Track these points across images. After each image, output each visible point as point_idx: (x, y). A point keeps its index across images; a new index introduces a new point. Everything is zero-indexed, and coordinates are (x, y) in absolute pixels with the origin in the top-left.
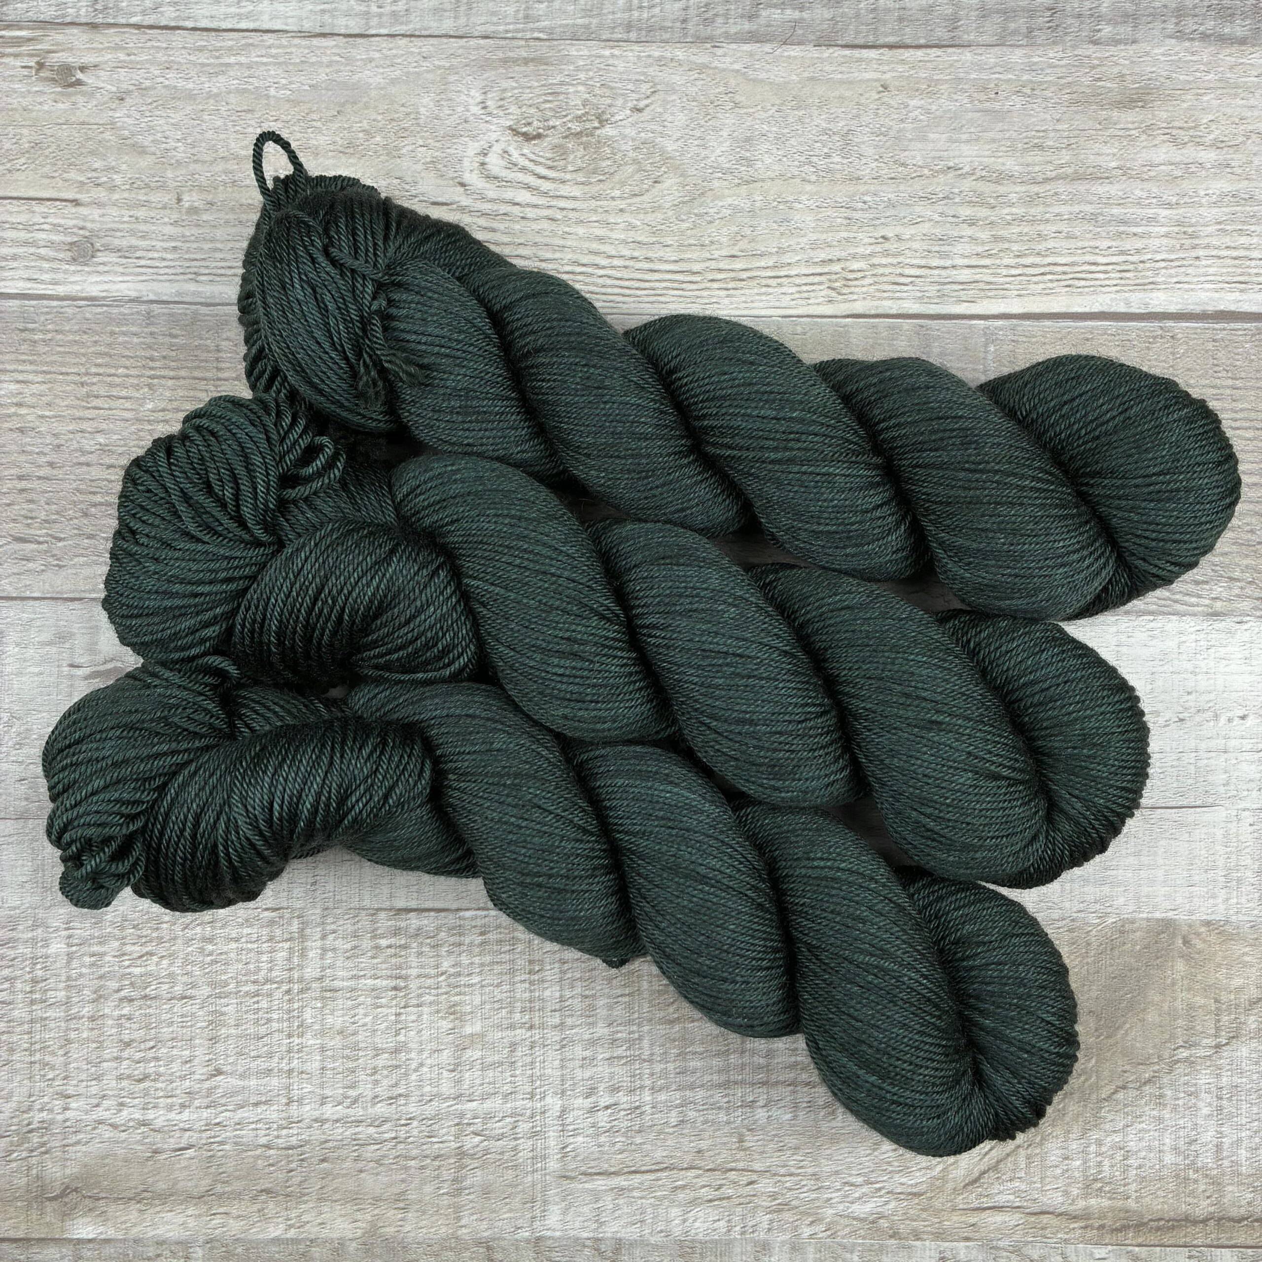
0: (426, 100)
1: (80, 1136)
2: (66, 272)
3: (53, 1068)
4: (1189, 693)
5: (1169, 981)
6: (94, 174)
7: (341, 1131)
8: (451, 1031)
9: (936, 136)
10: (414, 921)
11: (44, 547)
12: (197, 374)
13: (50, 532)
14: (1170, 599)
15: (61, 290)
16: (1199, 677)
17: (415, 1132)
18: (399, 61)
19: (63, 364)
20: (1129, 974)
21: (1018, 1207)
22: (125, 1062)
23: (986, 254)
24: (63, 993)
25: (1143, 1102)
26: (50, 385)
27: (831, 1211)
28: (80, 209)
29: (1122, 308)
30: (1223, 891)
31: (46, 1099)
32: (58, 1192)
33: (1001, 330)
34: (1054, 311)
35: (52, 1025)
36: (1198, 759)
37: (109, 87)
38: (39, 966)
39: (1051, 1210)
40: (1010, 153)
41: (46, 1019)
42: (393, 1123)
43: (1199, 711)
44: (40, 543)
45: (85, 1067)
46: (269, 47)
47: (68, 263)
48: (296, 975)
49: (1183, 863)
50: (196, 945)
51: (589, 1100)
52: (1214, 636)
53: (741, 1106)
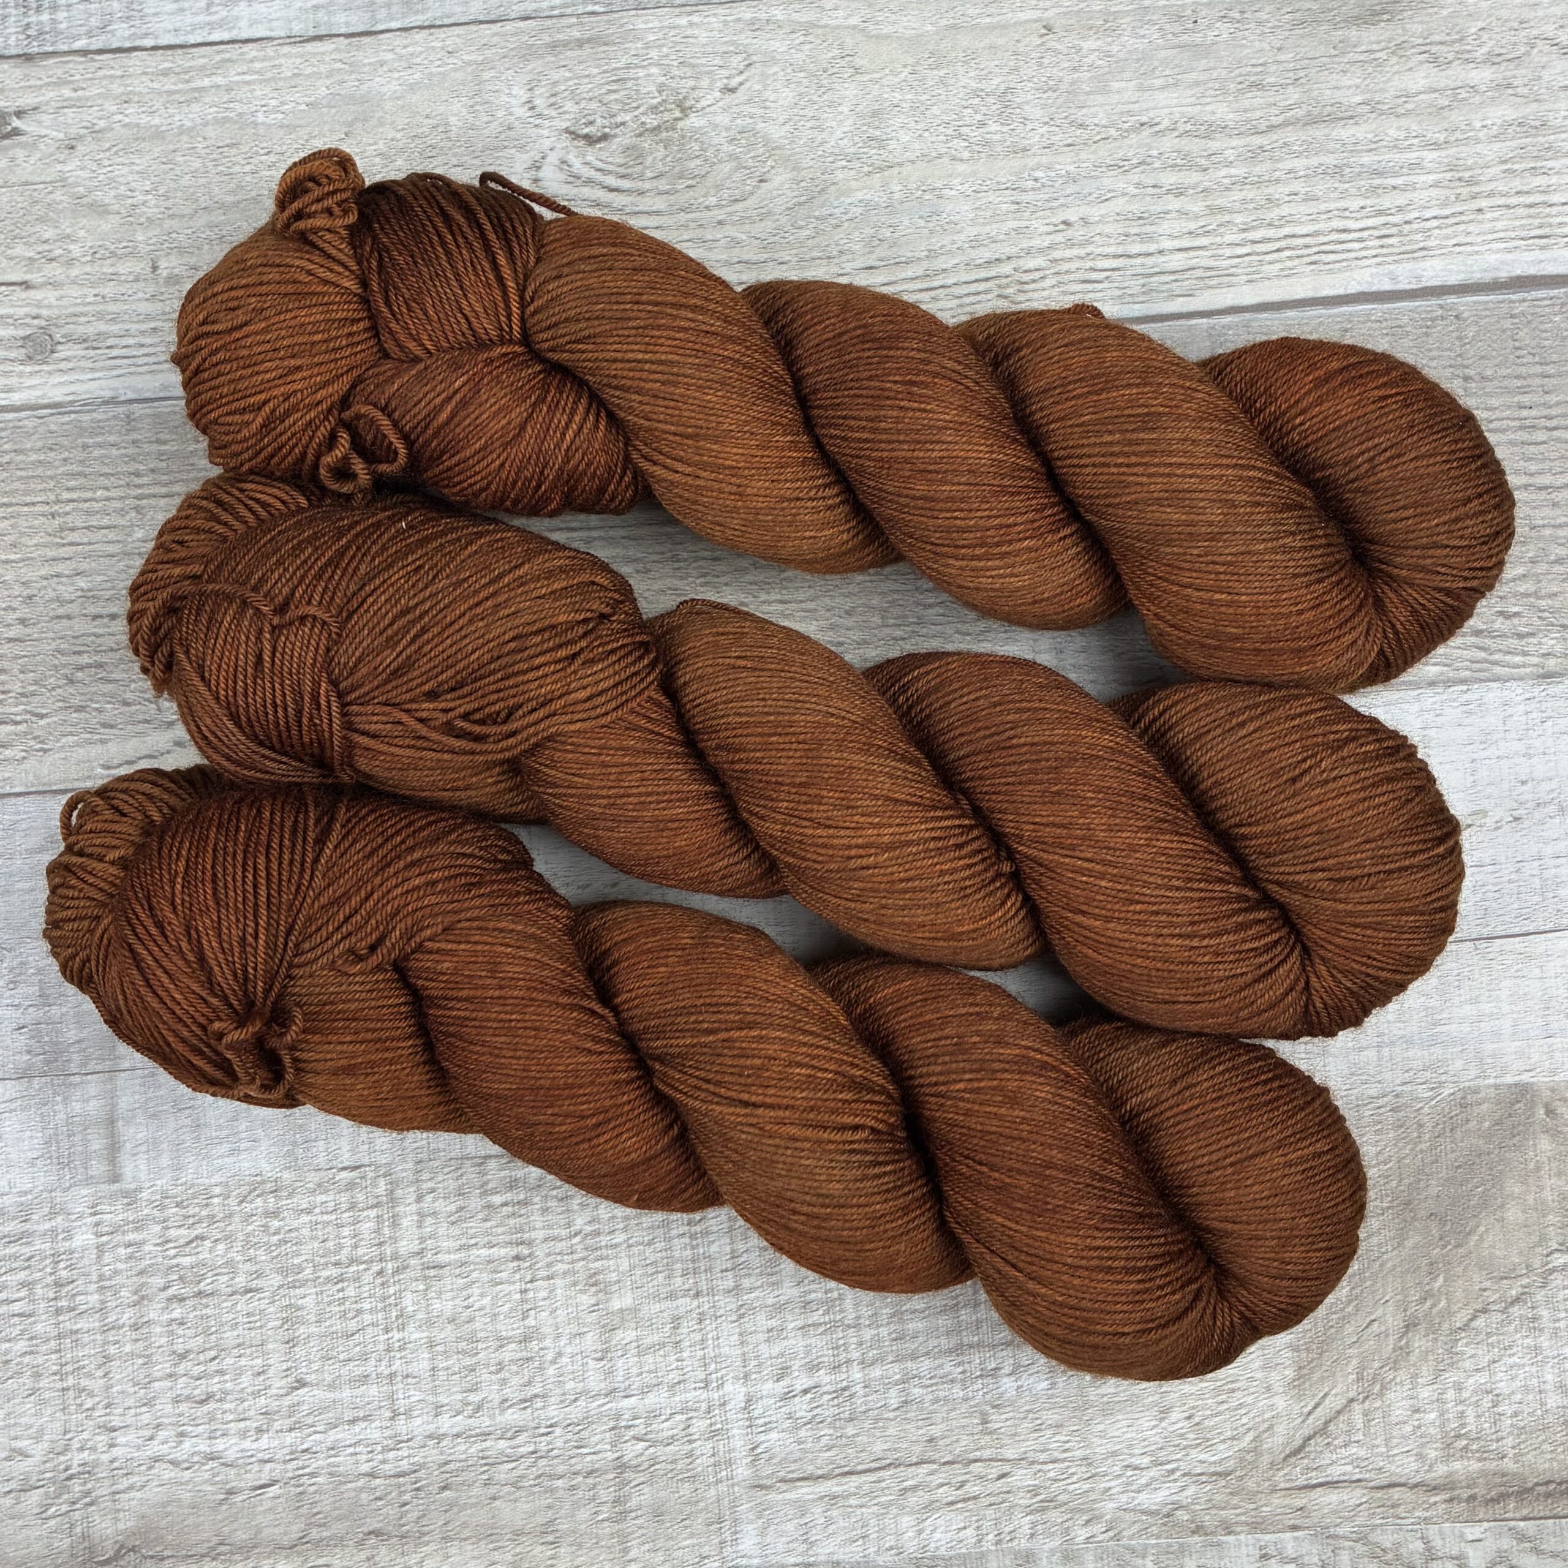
0: (456, 106)
1: (133, 1479)
2: (21, 375)
3: (91, 1395)
4: (1523, 783)
5: (1532, 1165)
6: (46, 247)
7: (464, 1448)
8: (594, 1308)
9: (1123, 84)
11: (22, 728)
13: (28, 708)
14: (1486, 661)
15: (16, 398)
16: (1535, 760)
17: (560, 1443)
18: (418, 60)
19: (26, 493)
20: (1478, 1161)
21: (1359, 1481)
22: (181, 1381)
23: (1200, 231)
24: (96, 1297)
25: (1512, 1328)
26: (13, 521)
27: (1111, 1505)
28: (32, 293)
29: (1387, 286)
31: (85, 1435)
32: (111, 1553)
33: (1230, 328)
34: (1298, 297)
35: (86, 1338)
36: (1543, 869)
37: (55, 133)
38: (62, 1265)
39: (1403, 1480)
40: (1220, 98)
41: (77, 1332)
42: (530, 1433)
43: (1538, 805)
44: (17, 723)
45: (132, 1390)
46: (252, 61)
47: (22, 363)
48: (388, 1250)
49: (1537, 1007)
50: (258, 1222)
51: (781, 1383)
52: (1549, 705)
53: (981, 1376)
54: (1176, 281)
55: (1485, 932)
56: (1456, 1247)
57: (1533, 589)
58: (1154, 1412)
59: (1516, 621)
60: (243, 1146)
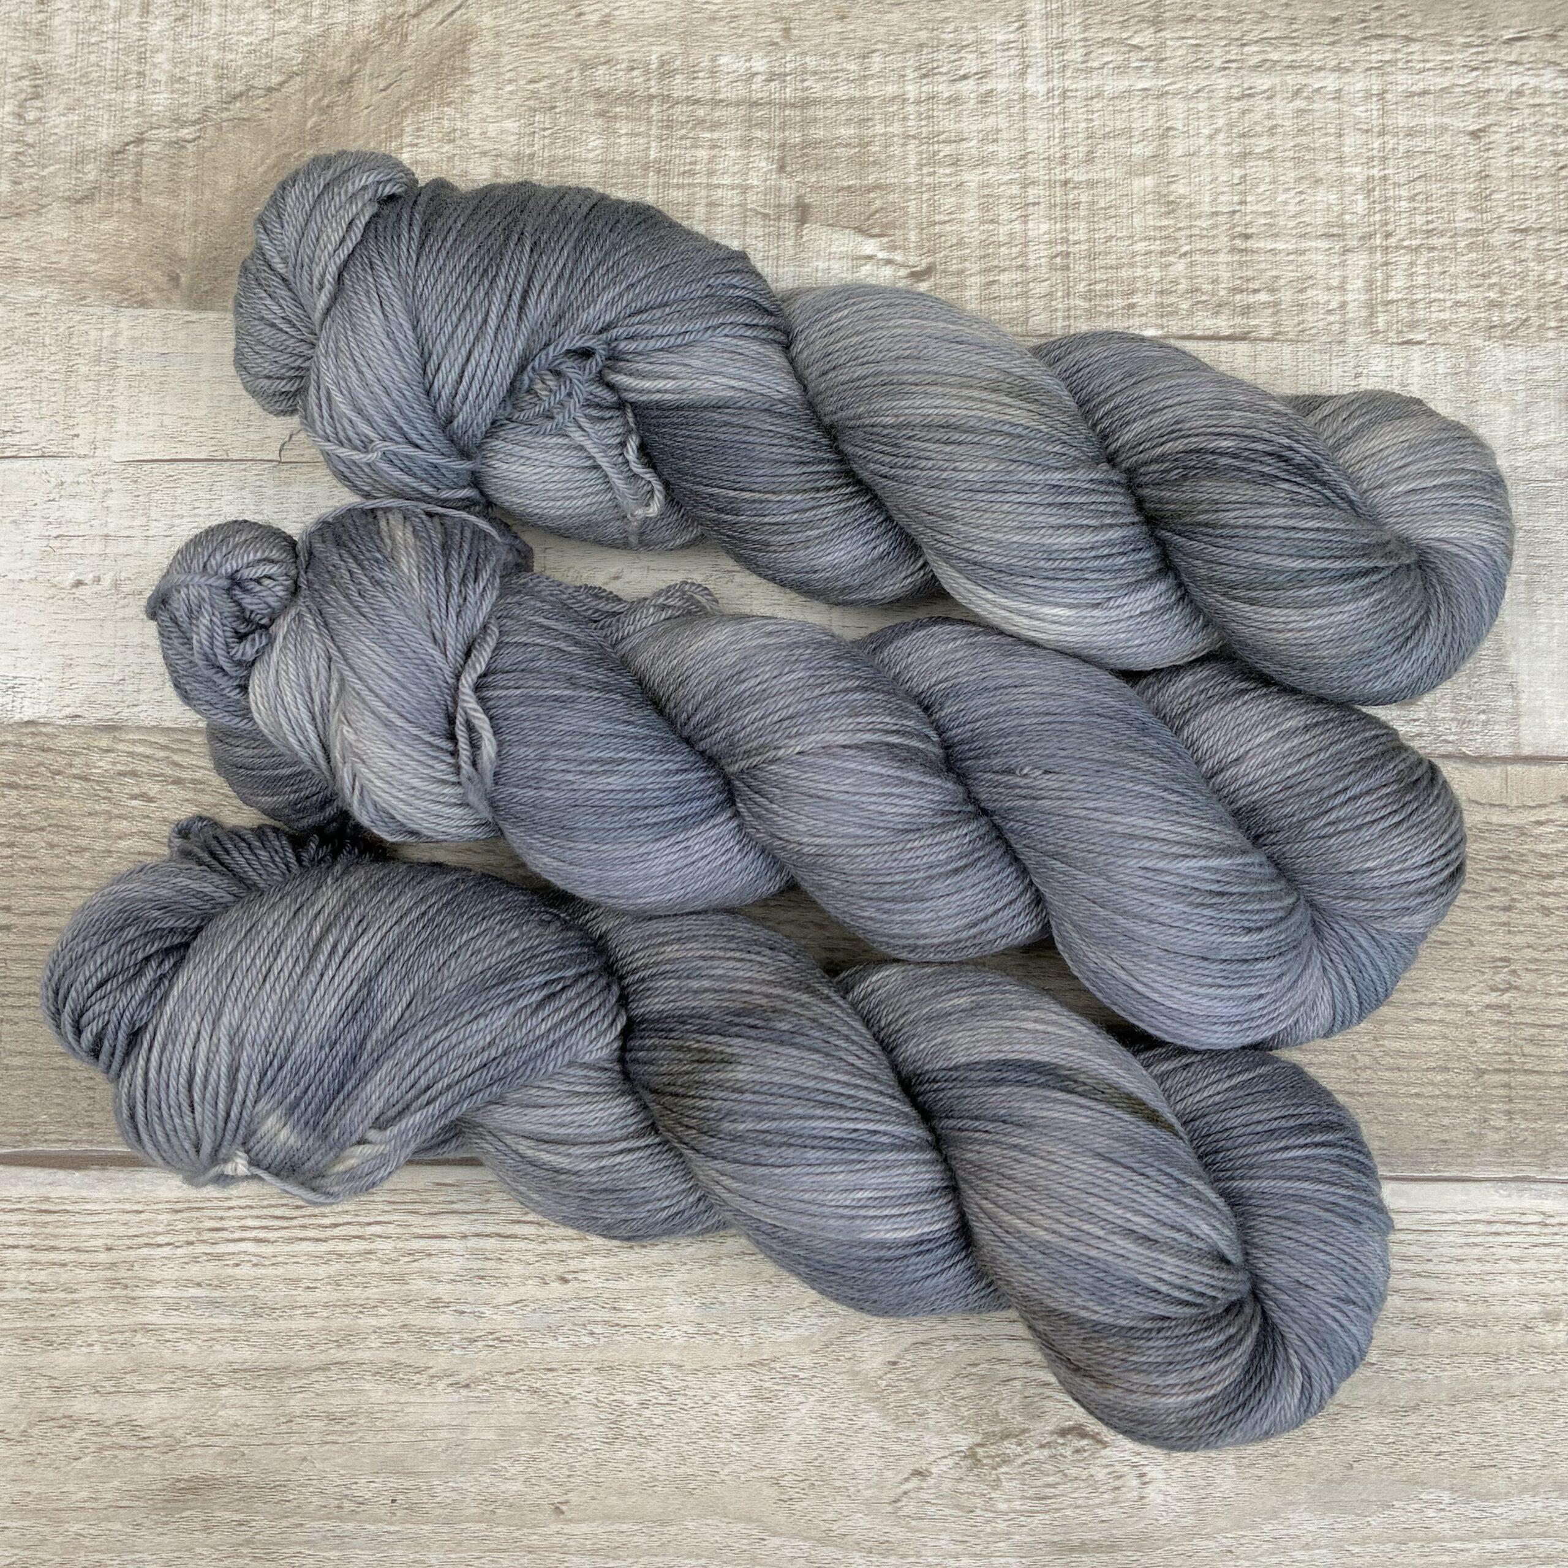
5: (201, 227)
7: (1314, 57)
8: (1173, 179)
9: (484, 1435)
10: (1223, 324)
12: (1537, 1080)
14: (173, 750)
16: (137, 640)
17: (1218, 51)
23: (419, 1256)
25: (245, 70)
30: (121, 346)
36: (146, 527)
40: (377, 1408)
42: (1246, 64)
48: (1379, 257)
49: (173, 385)
50: (1511, 298)
51: (989, 87)
52: (115, 698)
53: (786, 75)
54: (452, 1202)
55: (214, 468)
56: (290, 154)
57: (113, 823)
58: (615, 23)
59: (136, 790)
60: (1520, 377)
